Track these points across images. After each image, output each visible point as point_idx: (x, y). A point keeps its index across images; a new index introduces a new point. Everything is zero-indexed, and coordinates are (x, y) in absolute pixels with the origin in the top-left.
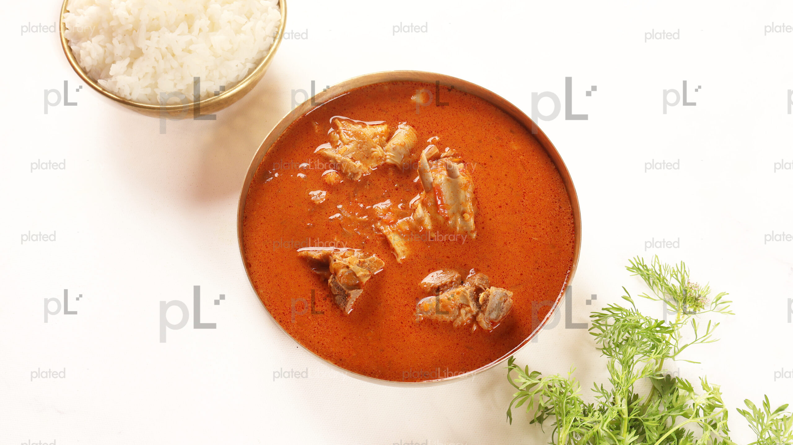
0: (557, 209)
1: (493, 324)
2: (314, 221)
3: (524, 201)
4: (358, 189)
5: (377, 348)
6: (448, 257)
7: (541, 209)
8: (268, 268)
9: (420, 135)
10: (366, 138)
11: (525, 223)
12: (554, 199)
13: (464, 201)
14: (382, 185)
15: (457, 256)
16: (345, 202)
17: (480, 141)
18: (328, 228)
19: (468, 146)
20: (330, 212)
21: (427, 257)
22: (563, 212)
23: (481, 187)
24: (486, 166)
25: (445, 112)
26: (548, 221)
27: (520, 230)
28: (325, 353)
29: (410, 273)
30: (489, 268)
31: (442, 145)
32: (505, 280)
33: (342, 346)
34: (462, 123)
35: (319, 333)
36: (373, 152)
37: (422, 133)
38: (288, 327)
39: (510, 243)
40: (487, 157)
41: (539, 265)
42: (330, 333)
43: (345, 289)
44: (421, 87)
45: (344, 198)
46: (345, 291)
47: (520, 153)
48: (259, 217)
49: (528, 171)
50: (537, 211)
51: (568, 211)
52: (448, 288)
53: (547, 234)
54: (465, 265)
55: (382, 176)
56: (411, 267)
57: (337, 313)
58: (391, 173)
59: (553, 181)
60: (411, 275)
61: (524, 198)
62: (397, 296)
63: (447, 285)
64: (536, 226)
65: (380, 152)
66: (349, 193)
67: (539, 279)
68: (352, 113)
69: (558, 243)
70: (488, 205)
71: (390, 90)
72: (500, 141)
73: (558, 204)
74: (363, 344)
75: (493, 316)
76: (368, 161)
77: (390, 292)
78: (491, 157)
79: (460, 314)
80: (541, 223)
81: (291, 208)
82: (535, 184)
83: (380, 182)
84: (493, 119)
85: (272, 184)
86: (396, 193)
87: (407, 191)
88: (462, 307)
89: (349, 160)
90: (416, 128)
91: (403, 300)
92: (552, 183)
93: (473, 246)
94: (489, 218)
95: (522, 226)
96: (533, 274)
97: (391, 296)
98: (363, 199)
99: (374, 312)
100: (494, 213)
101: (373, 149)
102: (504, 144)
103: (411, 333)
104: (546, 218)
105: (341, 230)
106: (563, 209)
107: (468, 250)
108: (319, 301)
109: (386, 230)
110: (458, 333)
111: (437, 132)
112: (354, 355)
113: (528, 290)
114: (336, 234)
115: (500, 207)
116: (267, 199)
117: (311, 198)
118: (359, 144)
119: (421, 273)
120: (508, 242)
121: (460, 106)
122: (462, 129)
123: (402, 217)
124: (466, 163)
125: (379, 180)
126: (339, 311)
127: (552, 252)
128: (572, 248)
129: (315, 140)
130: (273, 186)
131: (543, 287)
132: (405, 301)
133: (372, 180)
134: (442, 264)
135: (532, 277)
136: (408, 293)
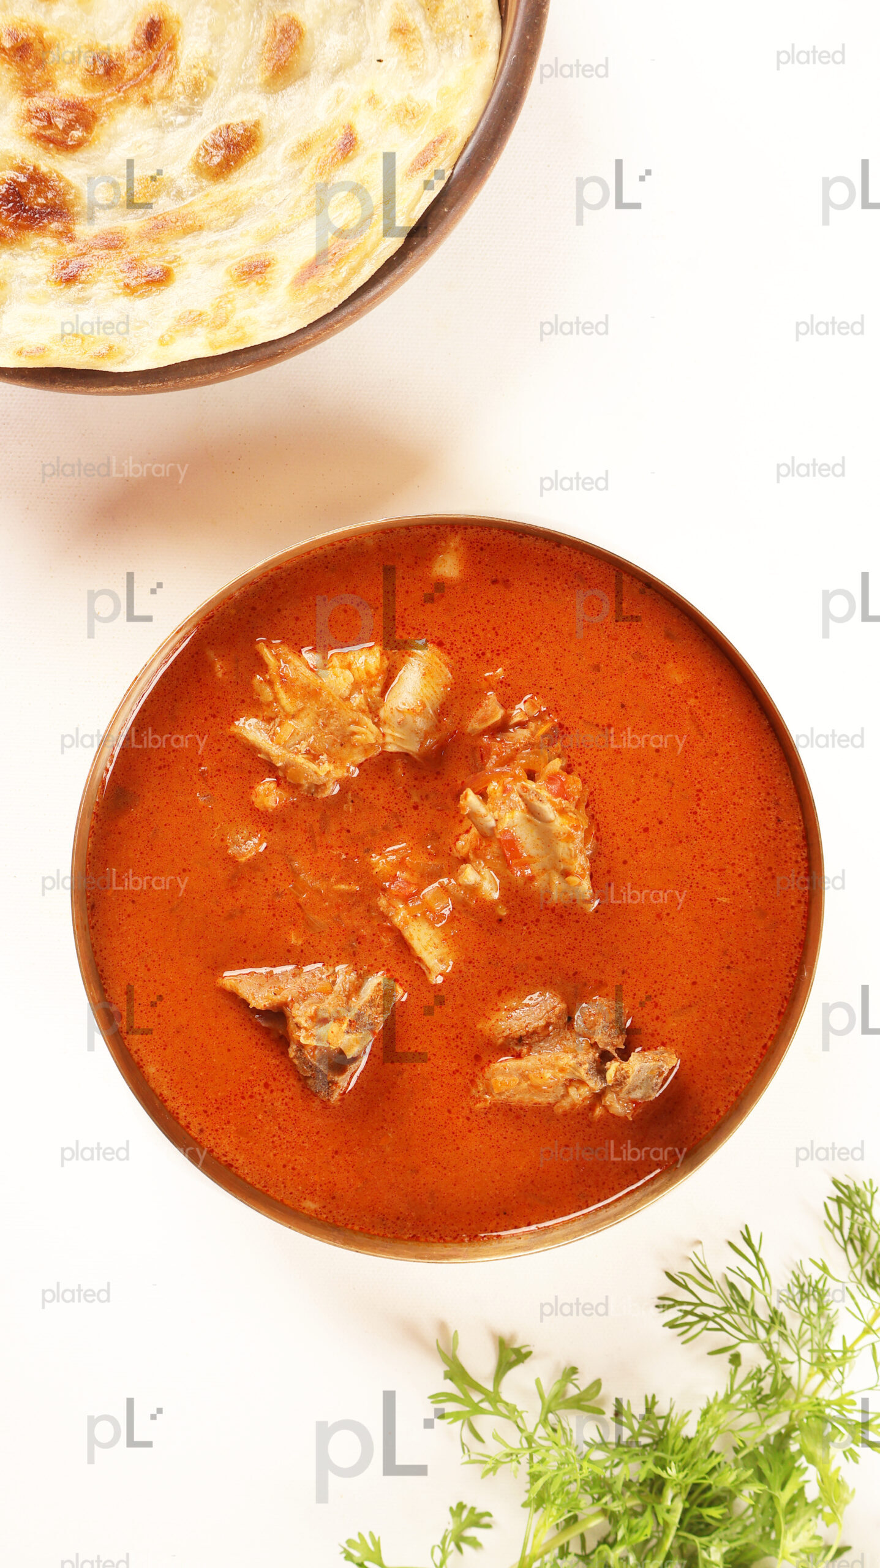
0: (771, 825)
1: (637, 1104)
3: (699, 811)
4: (328, 813)
5: (404, 1166)
6: (539, 958)
7: (736, 827)
8: (159, 1016)
9: (458, 665)
10: (335, 704)
11: (700, 864)
12: (765, 800)
13: (567, 856)
14: (382, 800)
15: (559, 954)
16: (304, 849)
17: (597, 668)
18: (274, 915)
19: (569, 682)
21: (493, 963)
22: (785, 831)
23: (604, 786)
25: (513, 597)
26: (751, 855)
27: (689, 881)
29: (459, 1000)
30: (626, 975)
31: (509, 685)
33: (333, 1169)
34: (554, 624)
35: (284, 1147)
36: (355, 733)
37: (463, 659)
38: (219, 1141)
39: (668, 914)
40: (614, 709)
41: (733, 959)
42: (306, 1145)
43: (326, 1072)
44: (453, 534)
45: (300, 838)
46: (326, 1076)
47: (690, 692)
48: (120, 901)
49: (706, 735)
50: (726, 833)
51: (797, 828)
52: (542, 1039)
53: (748, 885)
54: (575, 973)
55: (380, 777)
56: (460, 989)
57: (314, 1105)
58: (400, 771)
59: (763, 757)
60: (462, 1005)
61: (698, 805)
62: (434, 1055)
63: (538, 1033)
64: (725, 870)
65: (369, 733)
66: (311, 826)
67: (731, 989)
68: (297, 619)
69: (773, 905)
70: (620, 828)
71: (380, 548)
72: (644, 664)
73: (773, 814)
74: (374, 1160)
75: (637, 1096)
76: (345, 752)
77: (420, 1047)
78: (623, 706)
79: (566, 1095)
80: (737, 861)
82: (722, 768)
83: (376, 792)
85: (137, 820)
86: (415, 818)
87: (438, 810)
88: (570, 1085)
89: (301, 759)
90: (448, 646)
91: (447, 1063)
93: (590, 929)
94: (621, 861)
95: (694, 872)
96: (719, 981)
98: (342, 838)
100: (634, 846)
101: (353, 728)
102: (652, 671)
103: (470, 1131)
104: (746, 849)
105: (303, 918)
106: (785, 823)
107: (580, 938)
108: (275, 1079)
109: (400, 915)
110: (566, 1124)
111: (496, 652)
112: (359, 1184)
114: (292, 927)
115: (646, 830)
116: (131, 855)
117: (227, 847)
118: (319, 716)
119: (484, 1000)
120: (664, 913)
121: (546, 579)
122: (553, 639)
123: (433, 877)
124: (567, 729)
125: (373, 789)
126: (317, 1102)
127: (760, 927)
128: (804, 916)
129: (219, 698)
130: (140, 822)
131: (741, 1006)
132: (453, 1065)
133: (358, 791)
134: (525, 977)
135: (716, 987)
136: (457, 1046)
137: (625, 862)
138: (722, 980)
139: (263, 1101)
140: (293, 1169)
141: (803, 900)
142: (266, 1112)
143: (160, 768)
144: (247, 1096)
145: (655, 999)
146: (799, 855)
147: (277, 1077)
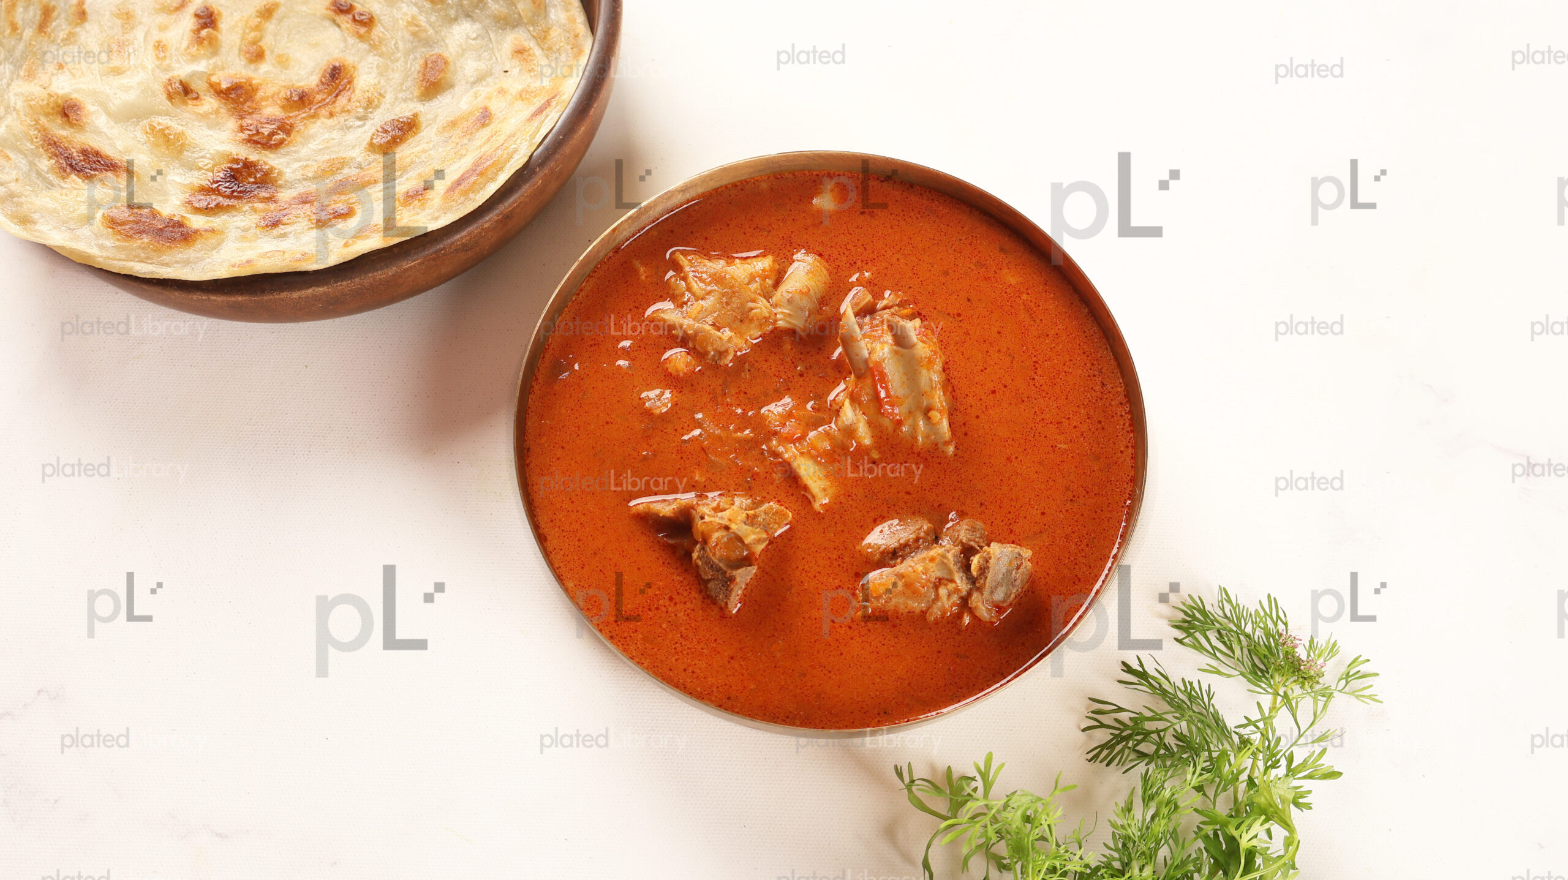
0: (1097, 388)
1: (1000, 609)
2: (654, 447)
3: (1036, 377)
4: (729, 379)
5: (793, 670)
6: (908, 493)
7: (1068, 390)
8: (579, 540)
9: (835, 271)
10: (736, 285)
11: (1041, 418)
12: (1091, 369)
13: (928, 389)
14: (773, 369)
15: (925, 490)
16: (709, 407)
17: (946, 273)
18: (682, 458)
19: (924, 283)
20: (681, 426)
21: (869, 496)
22: (1110, 392)
23: (956, 359)
24: (961, 319)
25: (878, 223)
26: (1083, 411)
27: (1033, 432)
28: (699, 689)
29: (840, 527)
30: (983, 507)
31: (877, 285)
32: (1014, 527)
33: (729, 673)
34: (910, 242)
35: (685, 652)
36: (752, 309)
37: (839, 266)
38: (627, 647)
39: (1016, 458)
40: (961, 302)
41: (1074, 493)
42: (705, 651)
43: (725, 569)
45: (706, 399)
46: (725, 572)
47: (1022, 289)
48: (552, 447)
49: (1038, 321)
50: (1060, 394)
51: (1119, 389)
52: (913, 550)
53: (1082, 435)
54: (940, 505)
55: (771, 352)
56: (841, 517)
57: (712, 613)
58: (788, 347)
59: (1086, 337)
60: (843, 531)
61: (1035, 373)
62: (819, 573)
63: (910, 546)
64: (1062, 423)
65: (763, 308)
66: (714, 389)
67: (1075, 518)
68: (706, 239)
69: (1105, 450)
70: (972, 391)
71: (772, 190)
72: (984, 270)
73: (1098, 380)
74: (766, 665)
75: (999, 595)
76: (744, 327)
77: (806, 567)
78: (969, 300)
79: (937, 598)
80: (1071, 416)
81: (610, 425)
82: (1053, 345)
83: (769, 364)
84: (966, 229)
85: (570, 384)
86: (801, 383)
87: (820, 377)
88: (940, 584)
89: (708, 328)
90: (827, 257)
91: (831, 580)
92: (1085, 340)
93: (951, 470)
94: (974, 416)
95: (1036, 425)
96: (1064, 511)
97: (809, 574)
98: (741, 398)
99: (780, 605)
100: (984, 404)
101: (751, 305)
102: (991, 275)
103: (852, 639)
104: (1078, 406)
105: (706, 460)
106: (1109, 387)
107: (942, 477)
108: (678, 593)
109: (789, 452)
110: (937, 632)
111: (865, 262)
112: (753, 687)
113: (1058, 541)
114: (697, 467)
115: (994, 392)
116: (563, 411)
117: (645, 403)
118: (723, 296)
119: (861, 526)
120: (1013, 457)
121: (903, 211)
122: (910, 252)
123: (815, 425)
124: (924, 316)
125: (766, 361)
126: (716, 610)
127: (1096, 468)
128: (1132, 458)
129: (642, 294)
130: (572, 386)
131: (1085, 532)
132: (836, 581)
133: (754, 362)
134: (897, 508)
135: (1062, 516)
136: (839, 565)
137: (977, 417)
138: (1067, 511)
139: (667, 612)
140: (693, 672)
141: (1130, 445)
142: (670, 622)
143: (591, 346)
144: (653, 608)
145: (1011, 527)
146: (1123, 410)
147: (679, 591)
